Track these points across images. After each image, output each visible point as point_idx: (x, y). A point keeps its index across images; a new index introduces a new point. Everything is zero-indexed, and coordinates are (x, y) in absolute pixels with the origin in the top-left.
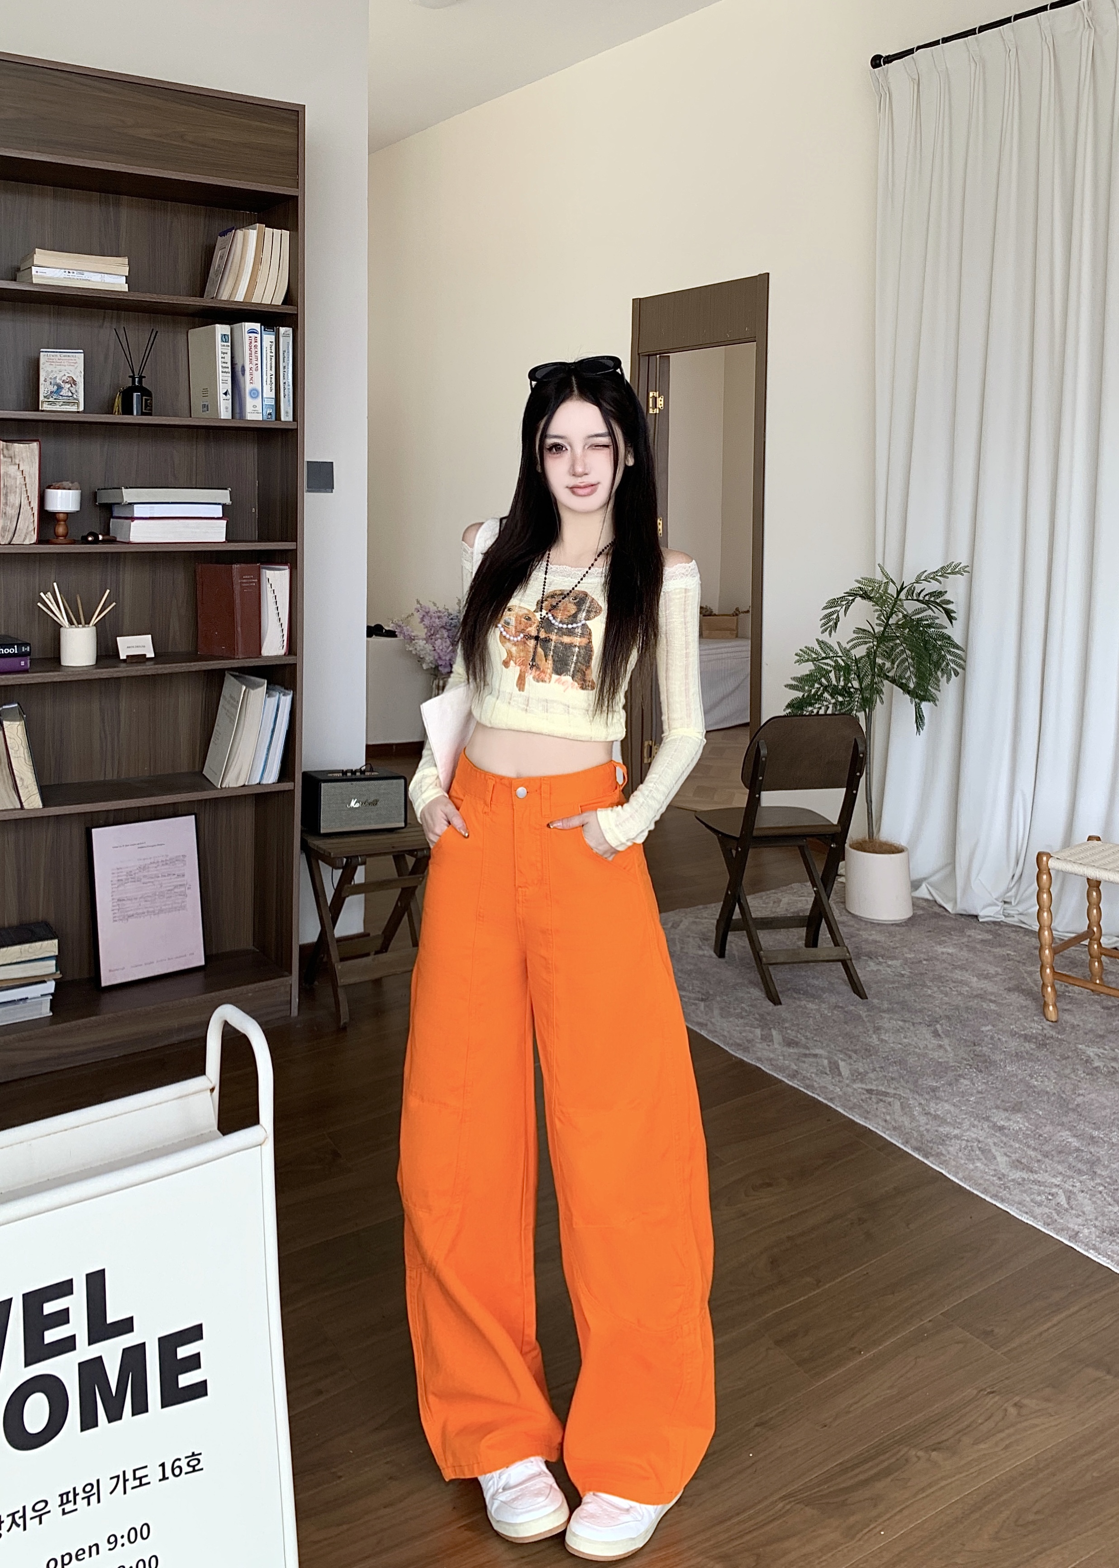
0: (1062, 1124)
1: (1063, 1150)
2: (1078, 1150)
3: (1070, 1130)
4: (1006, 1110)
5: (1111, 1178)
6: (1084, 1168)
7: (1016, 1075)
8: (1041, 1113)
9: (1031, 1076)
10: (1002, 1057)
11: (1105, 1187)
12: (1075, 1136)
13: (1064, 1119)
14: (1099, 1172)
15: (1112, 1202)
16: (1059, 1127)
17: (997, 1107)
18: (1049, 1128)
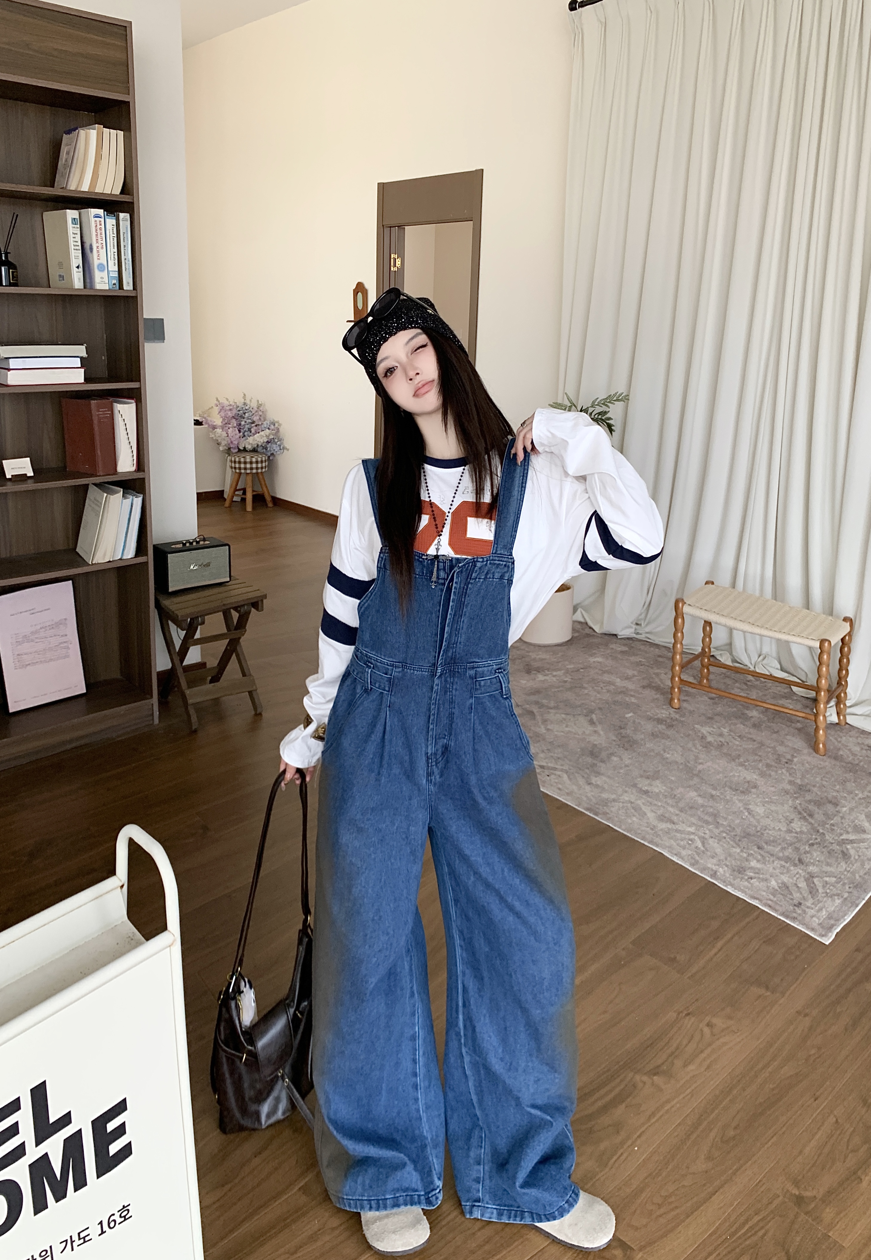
0: (690, 787)
1: (692, 807)
2: (702, 806)
3: (696, 791)
4: (648, 778)
5: (730, 826)
6: (710, 819)
7: (653, 750)
8: (673, 778)
9: (665, 751)
10: (642, 736)
11: (726, 833)
12: (700, 796)
13: (691, 783)
14: (721, 822)
15: (735, 845)
16: (688, 789)
17: (641, 776)
18: (681, 790)
